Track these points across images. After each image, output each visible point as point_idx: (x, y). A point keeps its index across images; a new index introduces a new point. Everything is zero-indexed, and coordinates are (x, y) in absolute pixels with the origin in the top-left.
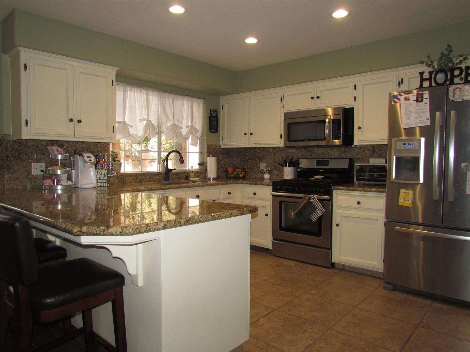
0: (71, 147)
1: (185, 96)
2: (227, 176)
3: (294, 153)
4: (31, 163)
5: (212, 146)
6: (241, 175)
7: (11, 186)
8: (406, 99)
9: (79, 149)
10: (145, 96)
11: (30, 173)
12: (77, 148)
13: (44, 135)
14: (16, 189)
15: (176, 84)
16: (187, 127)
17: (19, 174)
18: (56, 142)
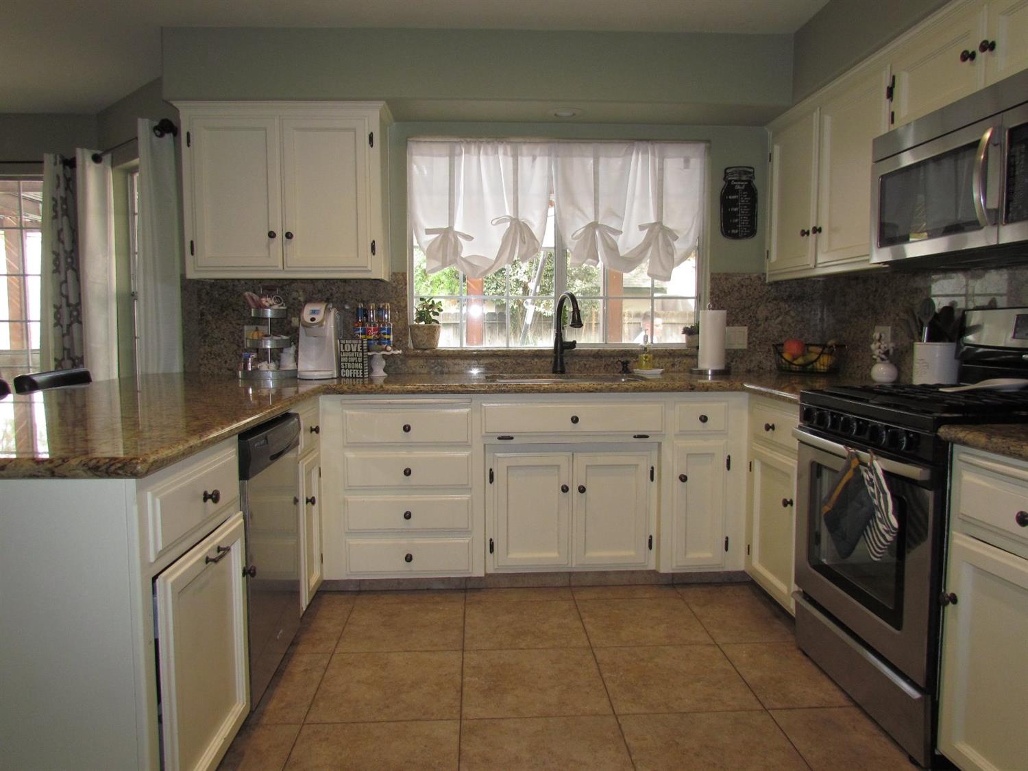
0: (319, 291)
1: (636, 143)
2: (780, 368)
4: (243, 325)
5: (727, 276)
6: (821, 367)
7: (209, 369)
9: (337, 295)
10: (510, 160)
11: (241, 345)
12: (331, 295)
13: (242, 269)
14: (218, 375)
15: (574, 114)
16: (642, 228)
17: (222, 346)
18: (288, 282)
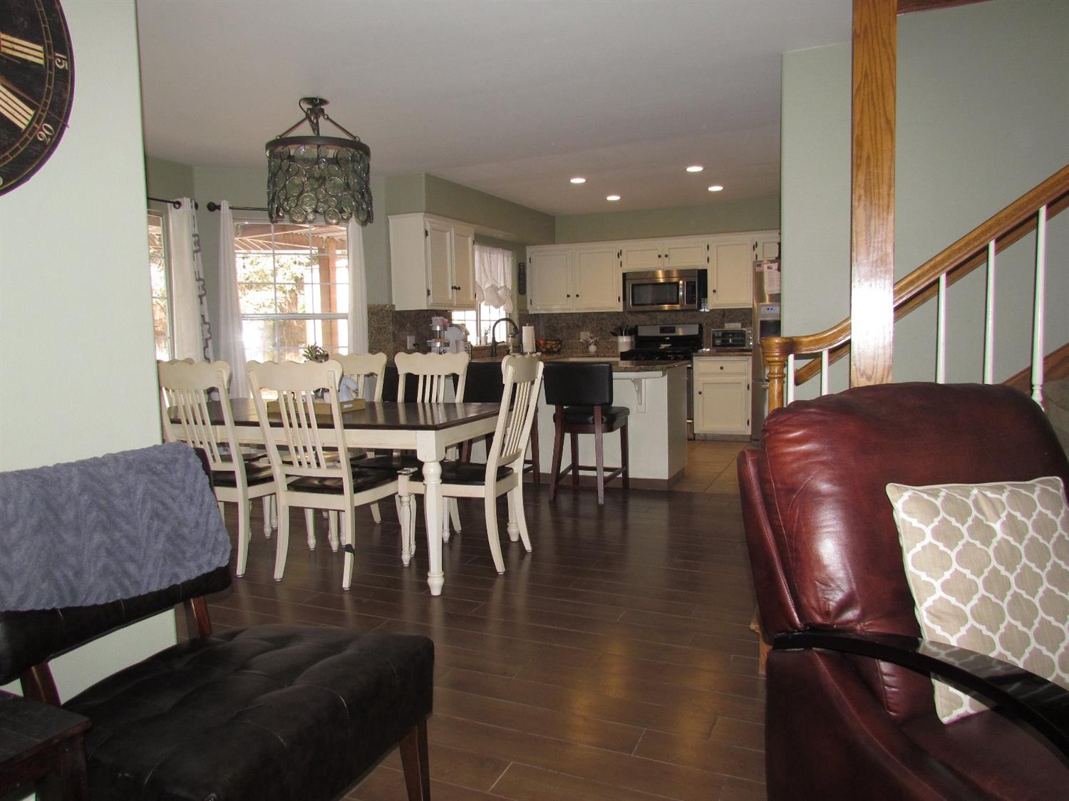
3: (632, 321)
6: (555, 349)
8: (769, 268)
